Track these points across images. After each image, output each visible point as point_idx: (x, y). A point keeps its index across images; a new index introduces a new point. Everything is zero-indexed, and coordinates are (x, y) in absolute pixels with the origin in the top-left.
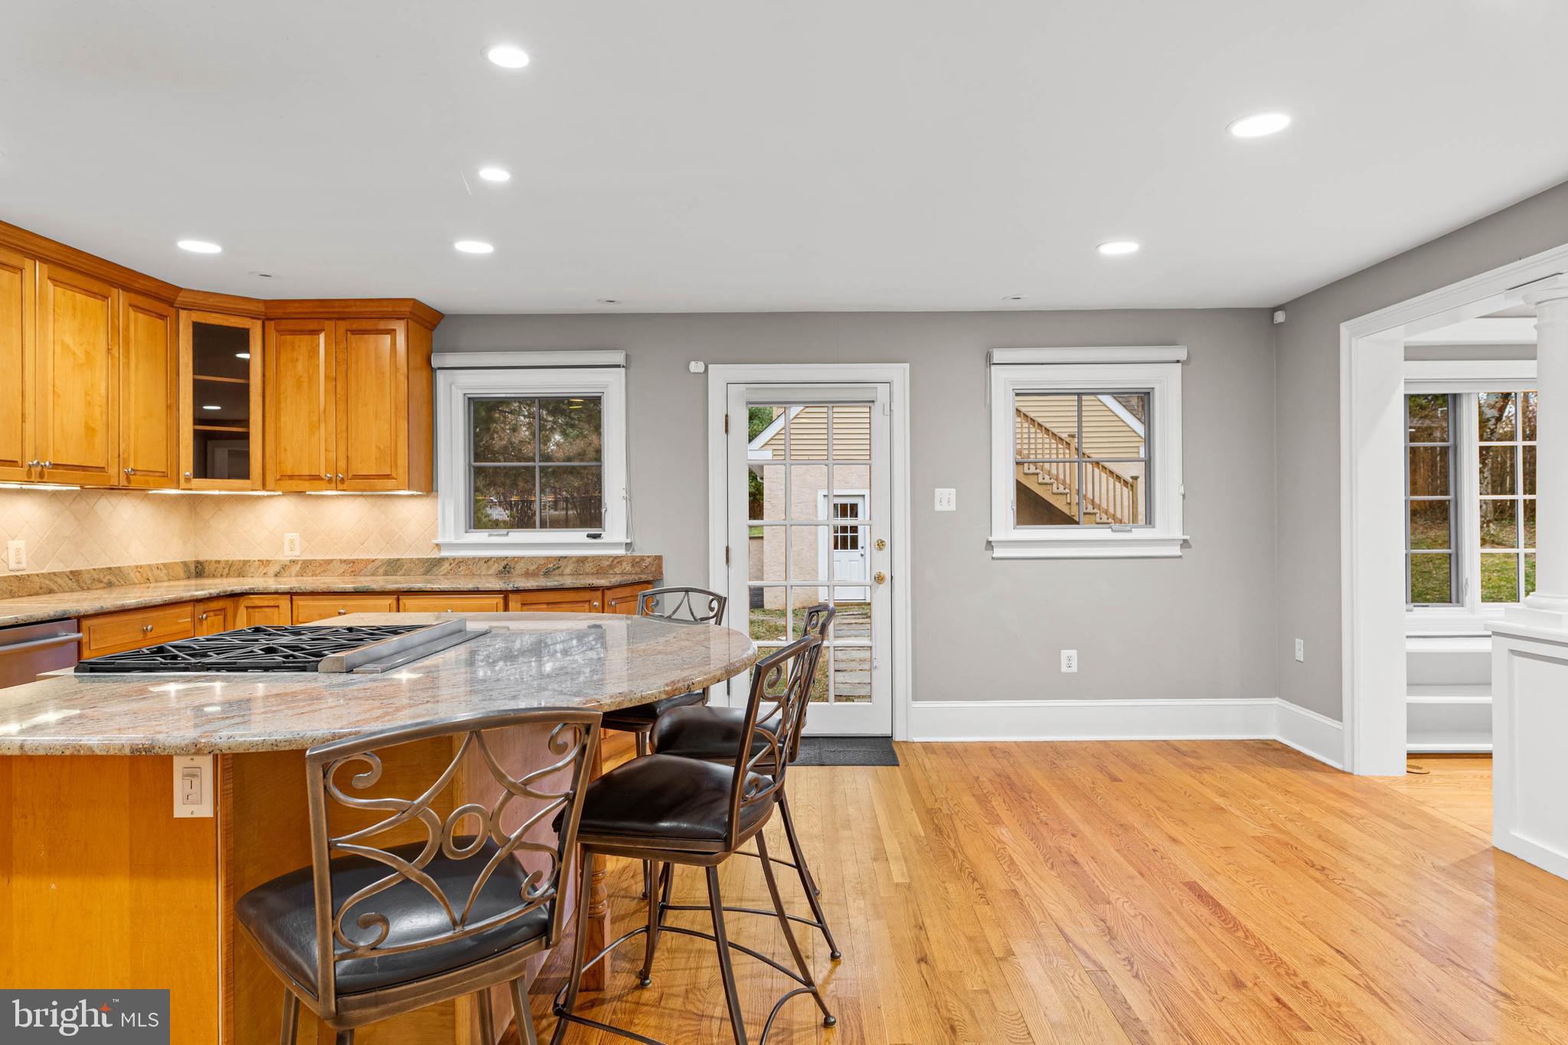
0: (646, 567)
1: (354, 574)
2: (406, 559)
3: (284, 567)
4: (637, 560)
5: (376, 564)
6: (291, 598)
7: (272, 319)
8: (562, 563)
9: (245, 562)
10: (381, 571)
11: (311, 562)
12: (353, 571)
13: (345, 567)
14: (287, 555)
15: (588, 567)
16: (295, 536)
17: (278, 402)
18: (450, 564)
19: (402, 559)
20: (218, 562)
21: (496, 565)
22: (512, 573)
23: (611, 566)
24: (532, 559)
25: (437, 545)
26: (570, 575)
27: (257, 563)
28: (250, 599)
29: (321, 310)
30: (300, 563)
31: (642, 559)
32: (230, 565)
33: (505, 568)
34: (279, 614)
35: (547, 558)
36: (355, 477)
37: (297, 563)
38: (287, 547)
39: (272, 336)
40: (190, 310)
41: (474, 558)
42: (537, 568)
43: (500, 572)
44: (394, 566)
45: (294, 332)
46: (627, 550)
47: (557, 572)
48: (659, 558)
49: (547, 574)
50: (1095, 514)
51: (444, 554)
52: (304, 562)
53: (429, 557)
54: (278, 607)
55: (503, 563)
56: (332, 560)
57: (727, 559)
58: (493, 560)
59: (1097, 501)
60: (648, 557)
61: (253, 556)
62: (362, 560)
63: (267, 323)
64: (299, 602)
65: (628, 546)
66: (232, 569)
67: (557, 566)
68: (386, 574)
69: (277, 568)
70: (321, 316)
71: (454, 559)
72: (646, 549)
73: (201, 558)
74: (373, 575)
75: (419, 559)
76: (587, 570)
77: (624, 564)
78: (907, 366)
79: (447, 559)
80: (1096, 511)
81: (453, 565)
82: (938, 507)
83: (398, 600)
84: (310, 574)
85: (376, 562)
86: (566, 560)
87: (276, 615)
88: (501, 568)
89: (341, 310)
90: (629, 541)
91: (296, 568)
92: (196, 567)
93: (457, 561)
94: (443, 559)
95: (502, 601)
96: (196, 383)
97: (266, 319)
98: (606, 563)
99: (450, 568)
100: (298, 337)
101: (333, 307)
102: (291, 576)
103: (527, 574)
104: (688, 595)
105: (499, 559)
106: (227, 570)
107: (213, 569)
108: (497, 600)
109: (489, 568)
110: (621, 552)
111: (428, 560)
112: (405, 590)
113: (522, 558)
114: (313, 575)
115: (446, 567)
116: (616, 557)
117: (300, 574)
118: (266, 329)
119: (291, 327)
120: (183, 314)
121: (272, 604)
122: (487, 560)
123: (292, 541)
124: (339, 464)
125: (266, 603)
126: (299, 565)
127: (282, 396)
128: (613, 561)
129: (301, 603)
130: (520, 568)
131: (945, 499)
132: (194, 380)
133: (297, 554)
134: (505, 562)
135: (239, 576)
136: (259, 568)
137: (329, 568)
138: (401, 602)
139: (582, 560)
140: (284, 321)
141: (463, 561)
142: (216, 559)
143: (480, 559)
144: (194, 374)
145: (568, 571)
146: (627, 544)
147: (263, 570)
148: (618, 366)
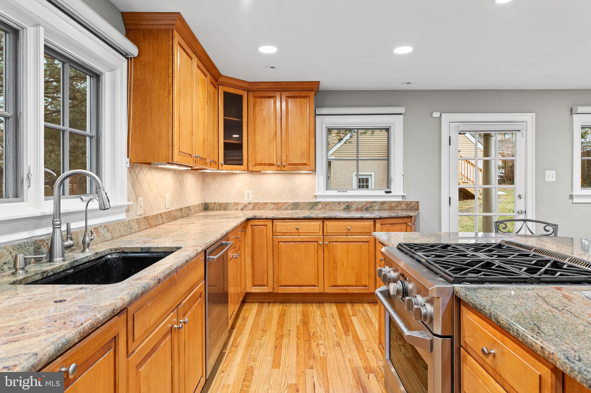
0: (413, 206)
1: (278, 209)
2: (302, 202)
3: (245, 206)
4: (409, 203)
5: (288, 205)
6: (272, 221)
7: (252, 91)
8: (374, 204)
9: (227, 204)
10: (290, 208)
11: (257, 203)
12: (277, 208)
13: (273, 206)
14: (246, 200)
15: (386, 206)
16: (250, 192)
17: (254, 130)
18: (322, 205)
19: (300, 202)
20: (215, 203)
21: (343, 205)
22: (350, 209)
23: (396, 206)
24: (360, 203)
25: (315, 196)
26: (378, 210)
27: (232, 204)
28: (253, 221)
29: (275, 87)
30: (253, 204)
31: (411, 203)
32: (220, 205)
33: (347, 207)
34: (267, 228)
35: (367, 202)
36: (290, 164)
37: (251, 204)
38: (246, 197)
39: (251, 99)
40: (223, 85)
41: (333, 202)
42: (362, 207)
43: (345, 209)
44: (296, 206)
45: (262, 97)
46: (403, 199)
47: (371, 208)
48: (418, 202)
49: (367, 209)
50: (468, 183)
51: (318, 200)
52: (254, 203)
53: (311, 201)
54: (266, 225)
55: (346, 204)
56: (267, 203)
57: (450, 202)
58: (342, 203)
59: (469, 177)
60: (414, 202)
61: (231, 200)
62: (281, 203)
63: (249, 93)
64: (276, 223)
65: (403, 197)
66: (221, 207)
67: (371, 206)
68: (292, 209)
69: (242, 206)
70: (274, 89)
71: (324, 203)
72: (411, 198)
73: (207, 202)
74: (286, 209)
75: (307, 202)
76: (385, 208)
77: (403, 205)
78: (534, 114)
79: (321, 202)
80: (468, 181)
81: (323, 205)
82: (547, 179)
83: (323, 222)
84: (257, 209)
85: (288, 204)
86: (375, 203)
87: (265, 229)
88: (345, 207)
89: (284, 87)
90: (404, 194)
91: (251, 206)
92: (205, 206)
93: (325, 204)
94: (319, 202)
95: (373, 223)
96: (225, 120)
97: (248, 91)
98: (394, 205)
99: (322, 207)
100: (263, 100)
101: (281, 85)
102: (248, 210)
103: (357, 210)
104: (526, 223)
105: (344, 203)
106: (219, 207)
107: (212, 206)
108: (371, 222)
109: (340, 207)
110: (400, 199)
111: (312, 203)
112: (328, 217)
113: (355, 202)
114: (258, 210)
115: (320, 206)
116: (399, 202)
117: (253, 209)
118: (249, 96)
119: (261, 95)
120: (220, 87)
121: (263, 224)
122: (339, 203)
123: (248, 194)
124: (283, 158)
125: (261, 224)
126: (252, 205)
127: (256, 127)
128: (397, 204)
129: (277, 224)
130: (354, 207)
131: (551, 176)
132: (224, 119)
133: (252, 199)
134: (347, 204)
135: (224, 210)
136: (234, 206)
137: (266, 206)
138: (325, 223)
139: (383, 203)
140: (257, 92)
141: (328, 203)
142: (214, 202)
143: (336, 202)
144: (224, 116)
145: (376, 208)
146: (403, 196)
147: (235, 207)
148: (401, 114)
